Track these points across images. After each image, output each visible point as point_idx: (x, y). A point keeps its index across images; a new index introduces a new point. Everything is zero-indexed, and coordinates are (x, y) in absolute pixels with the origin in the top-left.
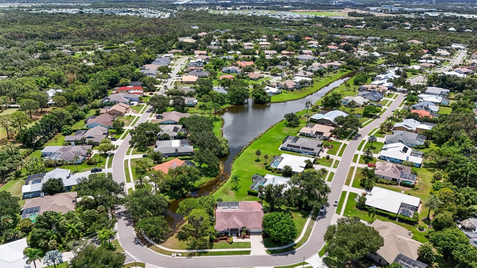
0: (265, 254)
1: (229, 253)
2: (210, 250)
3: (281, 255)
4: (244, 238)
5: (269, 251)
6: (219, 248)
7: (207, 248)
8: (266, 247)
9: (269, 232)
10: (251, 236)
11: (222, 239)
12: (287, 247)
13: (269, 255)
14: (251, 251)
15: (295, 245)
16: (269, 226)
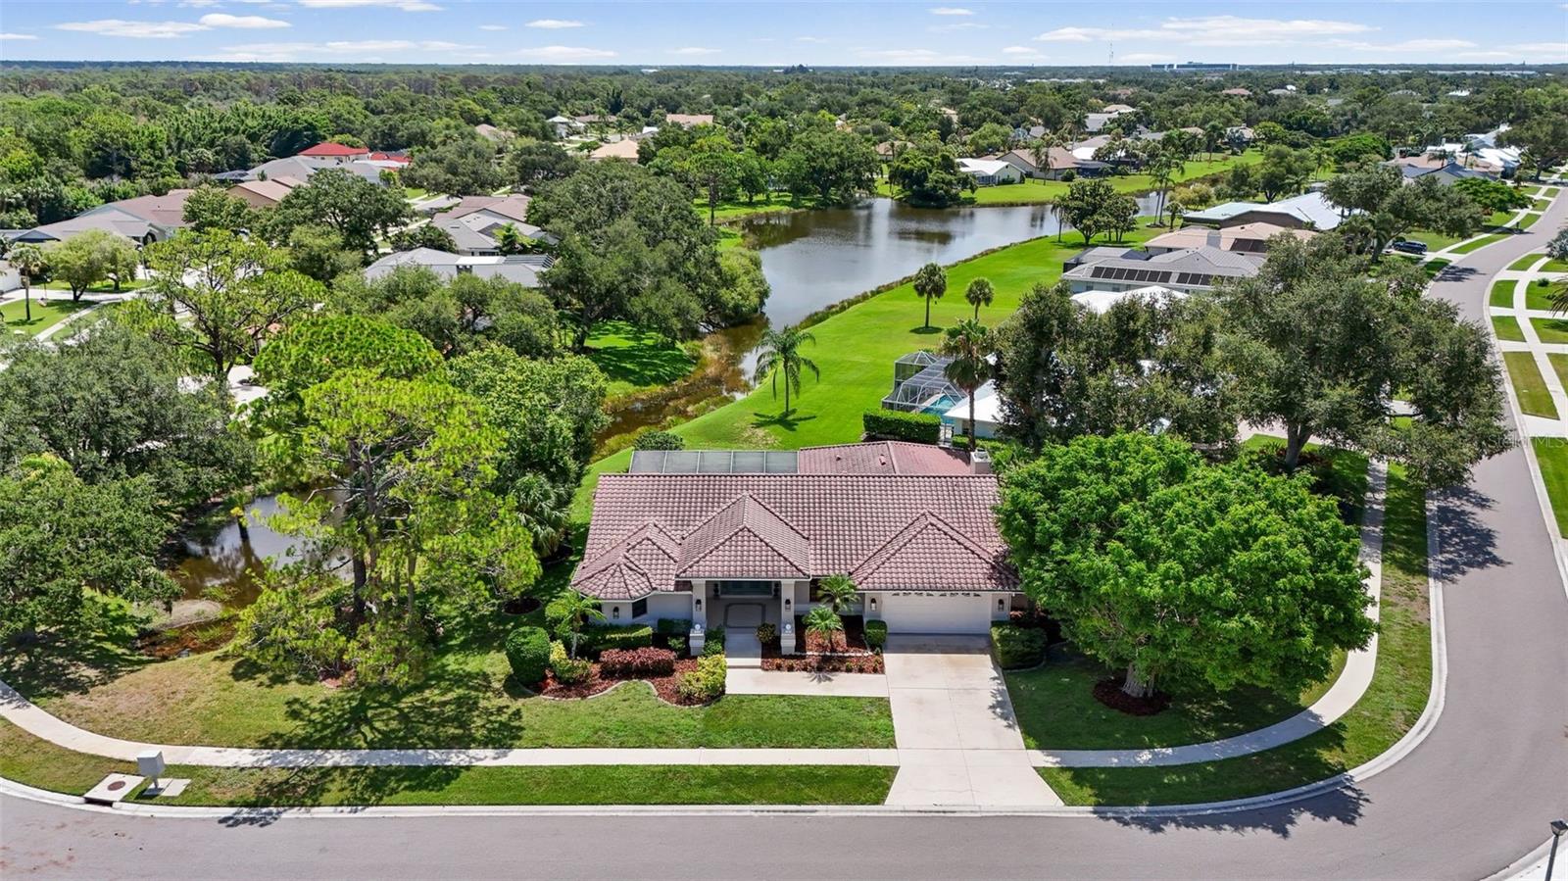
0: (1044, 800)
1: (664, 786)
2: (485, 758)
3: (1216, 822)
4: (829, 664)
5: (1080, 776)
6: (584, 745)
7: (463, 742)
8: (1043, 746)
9: (1075, 588)
10: (890, 659)
11: (627, 672)
12: (1247, 745)
13: (1085, 812)
14: (890, 772)
15: (1332, 735)
16: (1072, 531)
